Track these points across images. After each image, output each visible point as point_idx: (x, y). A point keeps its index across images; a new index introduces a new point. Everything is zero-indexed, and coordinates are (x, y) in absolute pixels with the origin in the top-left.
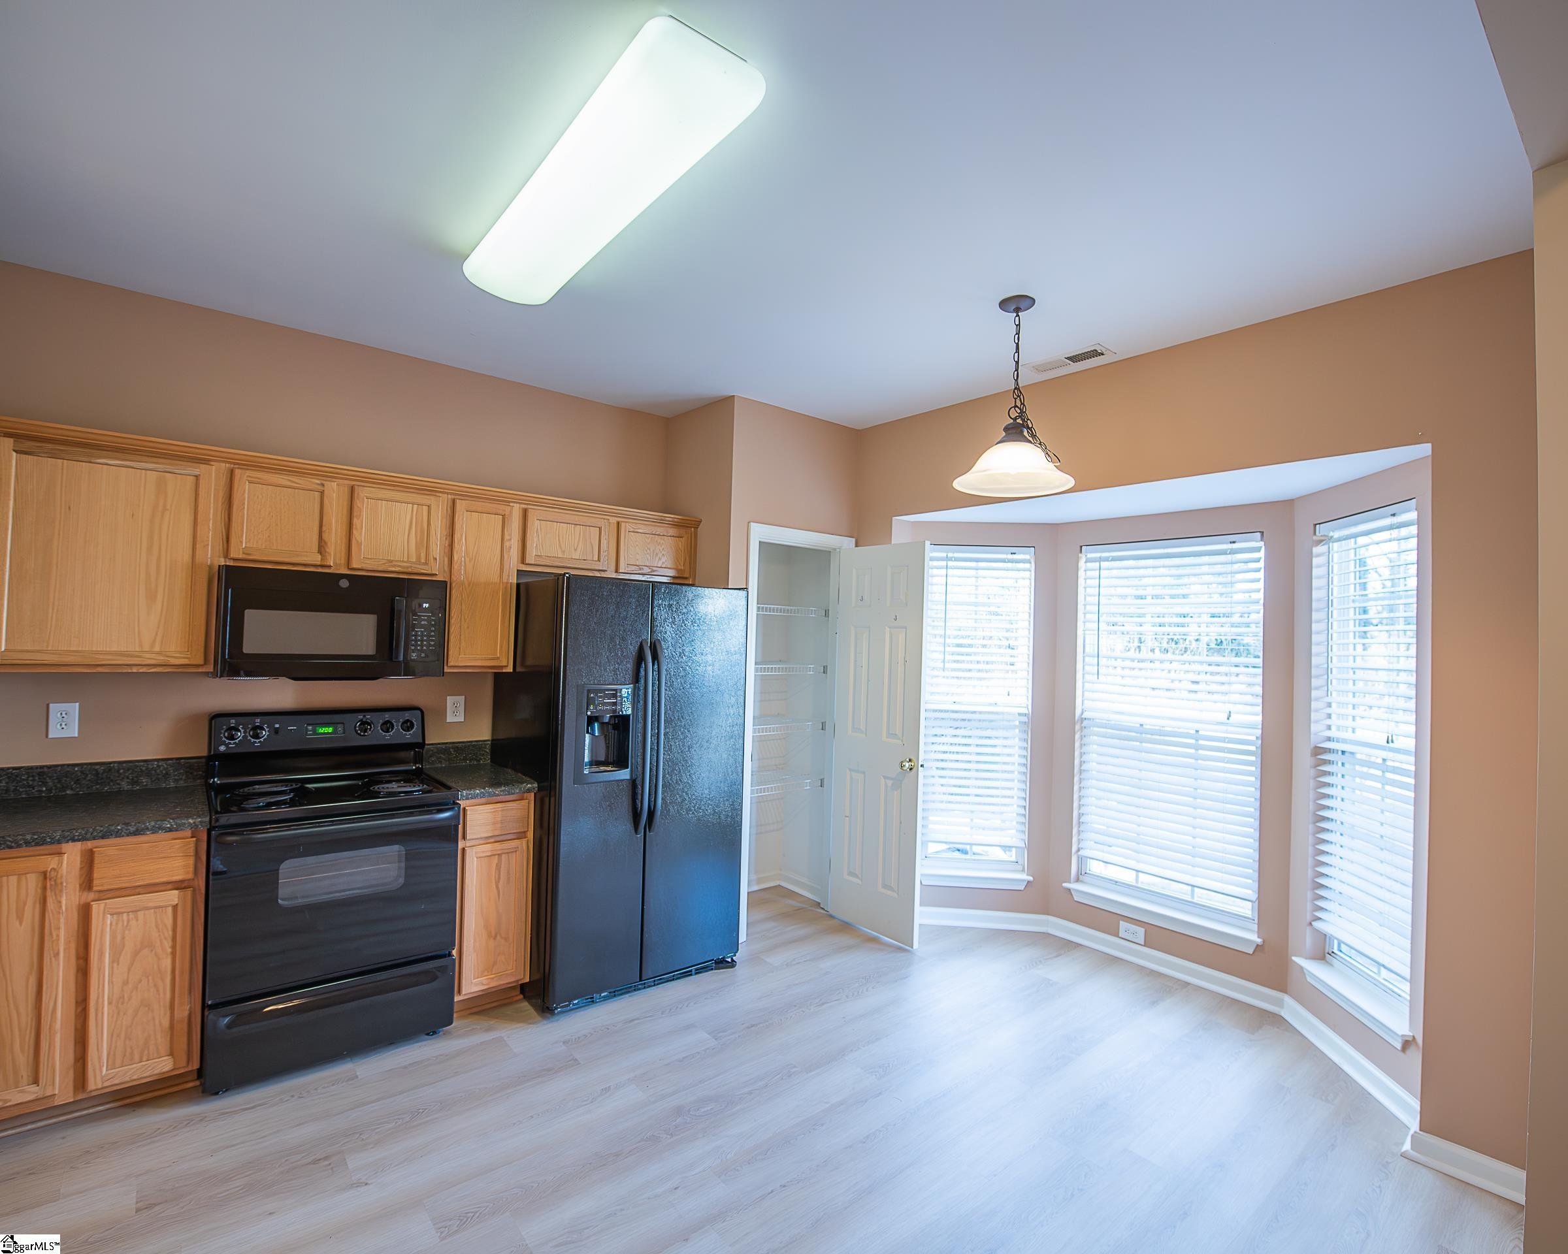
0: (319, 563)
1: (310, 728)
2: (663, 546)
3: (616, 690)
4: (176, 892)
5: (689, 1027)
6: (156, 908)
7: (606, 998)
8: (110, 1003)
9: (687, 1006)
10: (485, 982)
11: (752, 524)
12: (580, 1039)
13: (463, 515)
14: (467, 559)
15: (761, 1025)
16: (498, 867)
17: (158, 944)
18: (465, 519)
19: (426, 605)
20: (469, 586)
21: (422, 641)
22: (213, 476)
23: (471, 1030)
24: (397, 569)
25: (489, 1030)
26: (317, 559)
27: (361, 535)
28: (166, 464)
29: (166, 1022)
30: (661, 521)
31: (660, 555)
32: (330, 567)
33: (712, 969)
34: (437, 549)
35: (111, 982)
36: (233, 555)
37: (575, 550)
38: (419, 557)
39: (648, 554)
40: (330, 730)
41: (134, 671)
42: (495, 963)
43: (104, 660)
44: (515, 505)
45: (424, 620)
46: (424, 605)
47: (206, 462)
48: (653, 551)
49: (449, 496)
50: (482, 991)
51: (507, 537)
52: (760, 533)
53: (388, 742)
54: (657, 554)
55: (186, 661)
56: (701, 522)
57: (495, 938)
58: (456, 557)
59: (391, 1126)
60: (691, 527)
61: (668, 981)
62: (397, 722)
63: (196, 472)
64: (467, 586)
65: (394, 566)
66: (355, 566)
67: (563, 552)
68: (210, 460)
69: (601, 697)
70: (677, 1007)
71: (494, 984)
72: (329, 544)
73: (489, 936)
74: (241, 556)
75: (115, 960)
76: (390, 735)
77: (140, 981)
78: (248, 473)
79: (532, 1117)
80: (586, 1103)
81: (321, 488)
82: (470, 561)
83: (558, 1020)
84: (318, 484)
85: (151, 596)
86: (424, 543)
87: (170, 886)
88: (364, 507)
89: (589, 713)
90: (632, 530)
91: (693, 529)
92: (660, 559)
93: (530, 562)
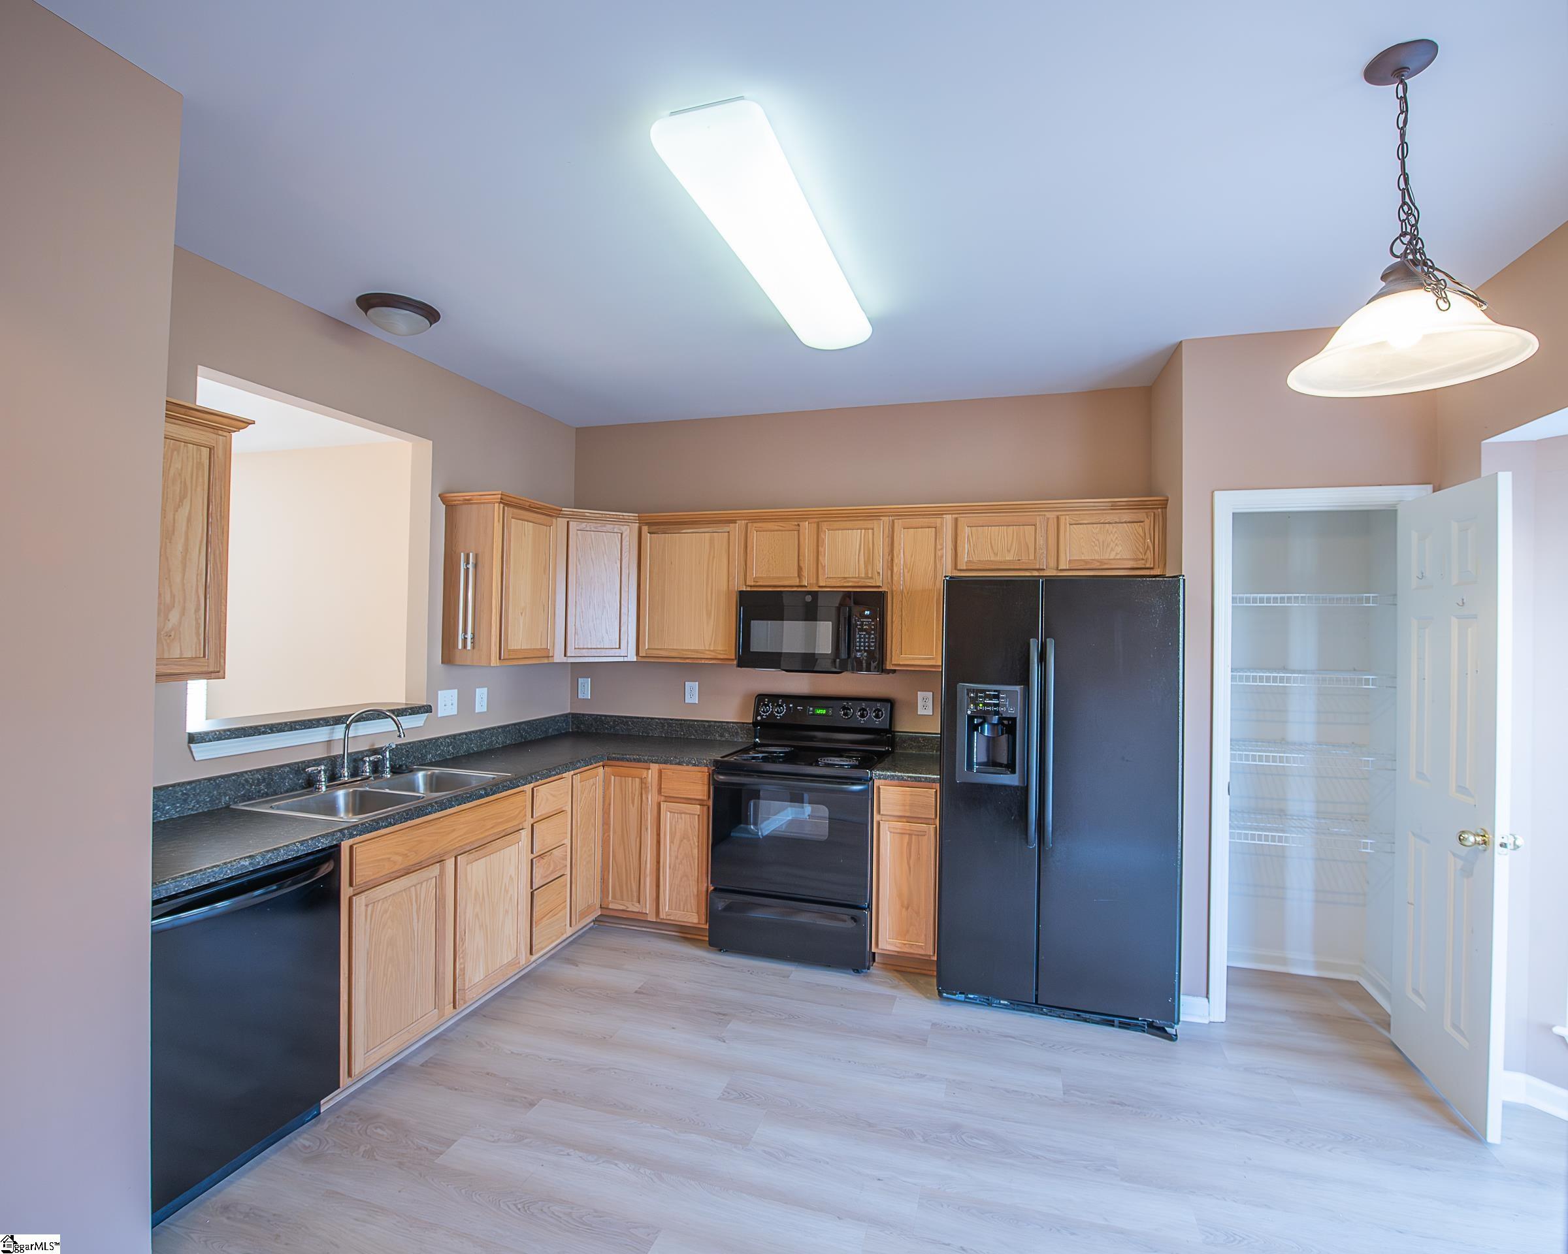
0: (798, 584)
1: (811, 709)
2: (1116, 535)
3: (998, 691)
4: (699, 806)
5: (1057, 1070)
6: (689, 814)
7: (1005, 1007)
8: (670, 868)
9: (1074, 1051)
10: (899, 945)
11: (1216, 493)
12: (949, 1028)
13: (901, 530)
14: (906, 571)
15: (1131, 1108)
16: (909, 844)
17: (691, 838)
18: (902, 536)
19: (867, 613)
20: (908, 593)
21: (865, 642)
22: (736, 529)
23: (884, 982)
24: (850, 584)
25: (895, 987)
26: (796, 582)
27: (825, 560)
28: (713, 527)
29: (696, 893)
30: (1114, 507)
31: (1112, 545)
32: (805, 586)
33: (1144, 1031)
34: (879, 565)
35: (670, 856)
36: (749, 583)
37: (1009, 551)
38: (867, 573)
39: (1096, 545)
40: (824, 712)
41: (703, 662)
42: (908, 931)
43: (686, 655)
44: (948, 516)
45: (866, 625)
46: (866, 612)
47: (734, 522)
48: (1103, 542)
49: (891, 518)
50: (898, 952)
51: (939, 547)
52: (1228, 503)
53: (863, 726)
54: (1108, 545)
55: (725, 657)
56: (1167, 500)
57: (907, 908)
58: (895, 569)
59: (771, 1016)
60: (1158, 508)
61: (1085, 1020)
62: (871, 709)
63: (727, 529)
64: (906, 594)
65: (848, 582)
66: (821, 584)
67: (996, 554)
68: (736, 520)
69: (981, 697)
70: (1063, 1047)
71: (906, 950)
72: (803, 569)
73: (902, 906)
74: (753, 584)
75: (672, 842)
76: (864, 720)
77: (683, 859)
78: (755, 525)
79: (850, 1062)
80: (896, 1076)
81: (797, 527)
82: (908, 572)
83: (949, 1005)
84: (796, 525)
85: (709, 614)
86: (869, 561)
87: (698, 802)
88: (827, 536)
89: (969, 712)
90: (1074, 522)
91: (1159, 510)
92: (1112, 550)
93: (962, 568)
